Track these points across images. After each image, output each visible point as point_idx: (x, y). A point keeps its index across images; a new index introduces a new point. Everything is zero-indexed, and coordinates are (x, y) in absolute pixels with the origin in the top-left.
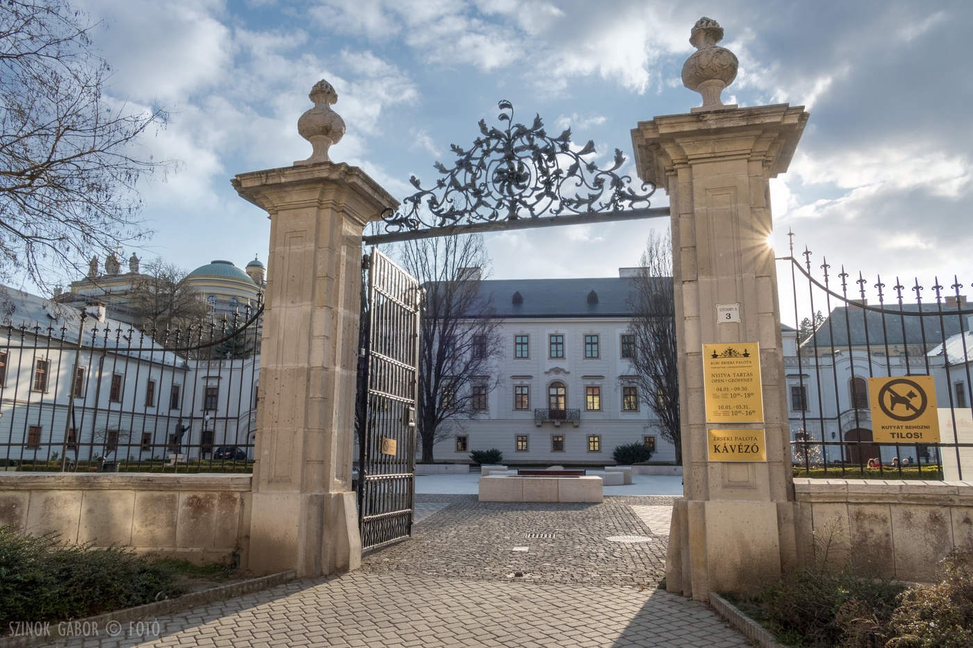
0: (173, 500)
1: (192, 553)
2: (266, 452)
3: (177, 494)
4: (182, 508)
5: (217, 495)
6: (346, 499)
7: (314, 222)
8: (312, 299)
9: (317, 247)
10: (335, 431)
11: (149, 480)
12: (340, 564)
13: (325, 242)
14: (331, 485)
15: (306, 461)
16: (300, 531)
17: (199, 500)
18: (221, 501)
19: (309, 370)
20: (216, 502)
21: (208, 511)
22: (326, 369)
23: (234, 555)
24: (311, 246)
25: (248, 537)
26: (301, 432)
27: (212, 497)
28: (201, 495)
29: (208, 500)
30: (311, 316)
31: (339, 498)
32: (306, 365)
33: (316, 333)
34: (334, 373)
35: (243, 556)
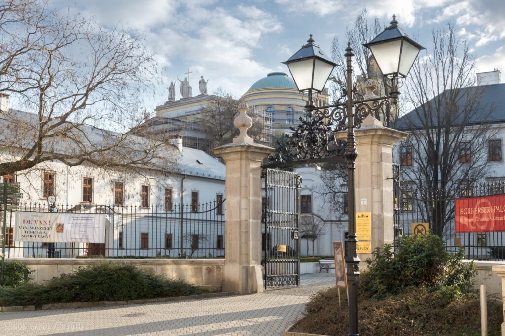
0: (201, 268)
1: (208, 287)
2: (228, 251)
3: (202, 266)
4: (204, 271)
5: (215, 266)
6: (256, 268)
7: (239, 165)
8: (240, 195)
9: (241, 175)
10: (251, 243)
11: (193, 261)
12: (255, 290)
13: (243, 172)
14: (250, 262)
15: (241, 254)
16: (240, 278)
17: (210, 268)
18: (217, 269)
19: (240, 222)
20: (215, 269)
21: (213, 272)
22: (247, 221)
23: (221, 287)
24: (238, 175)
25: (224, 280)
26: (238, 243)
27: (214, 267)
28: (210, 266)
29: (213, 268)
30: (240, 201)
31: (253, 267)
32: (239, 220)
33: (242, 208)
34: (249, 222)
35: (223, 287)
